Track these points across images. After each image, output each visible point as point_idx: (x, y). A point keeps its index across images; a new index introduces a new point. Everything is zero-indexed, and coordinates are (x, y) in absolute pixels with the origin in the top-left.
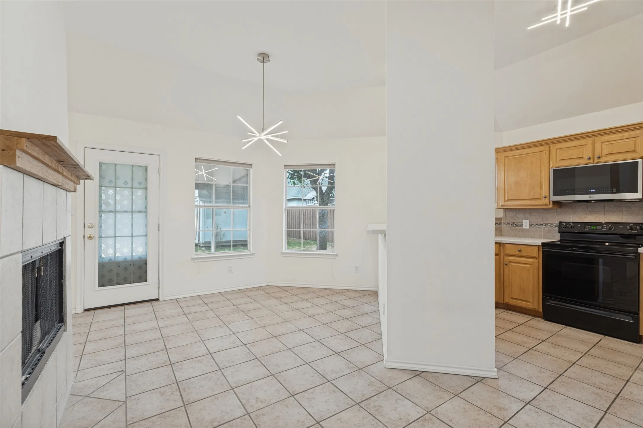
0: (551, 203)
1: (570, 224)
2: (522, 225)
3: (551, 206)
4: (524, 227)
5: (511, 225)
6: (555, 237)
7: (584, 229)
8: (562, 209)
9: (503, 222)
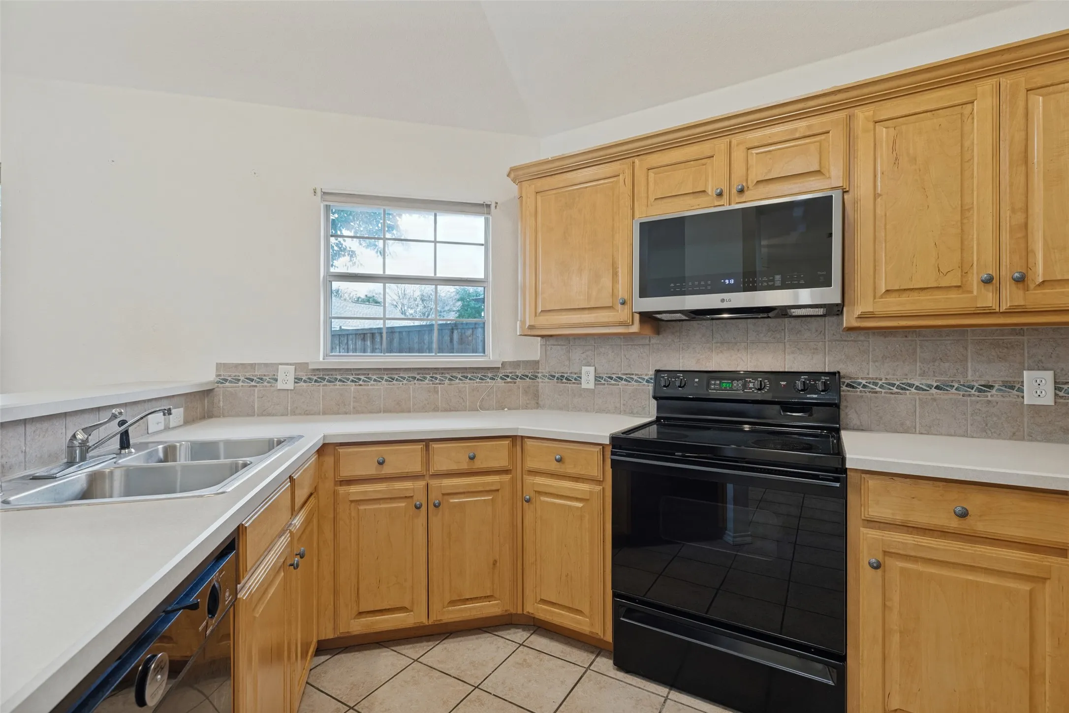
0: (637, 317)
1: (678, 377)
2: (578, 379)
3: (635, 328)
4: (584, 385)
5: (558, 379)
6: (647, 412)
7: (707, 390)
8: (661, 336)
9: (540, 371)
